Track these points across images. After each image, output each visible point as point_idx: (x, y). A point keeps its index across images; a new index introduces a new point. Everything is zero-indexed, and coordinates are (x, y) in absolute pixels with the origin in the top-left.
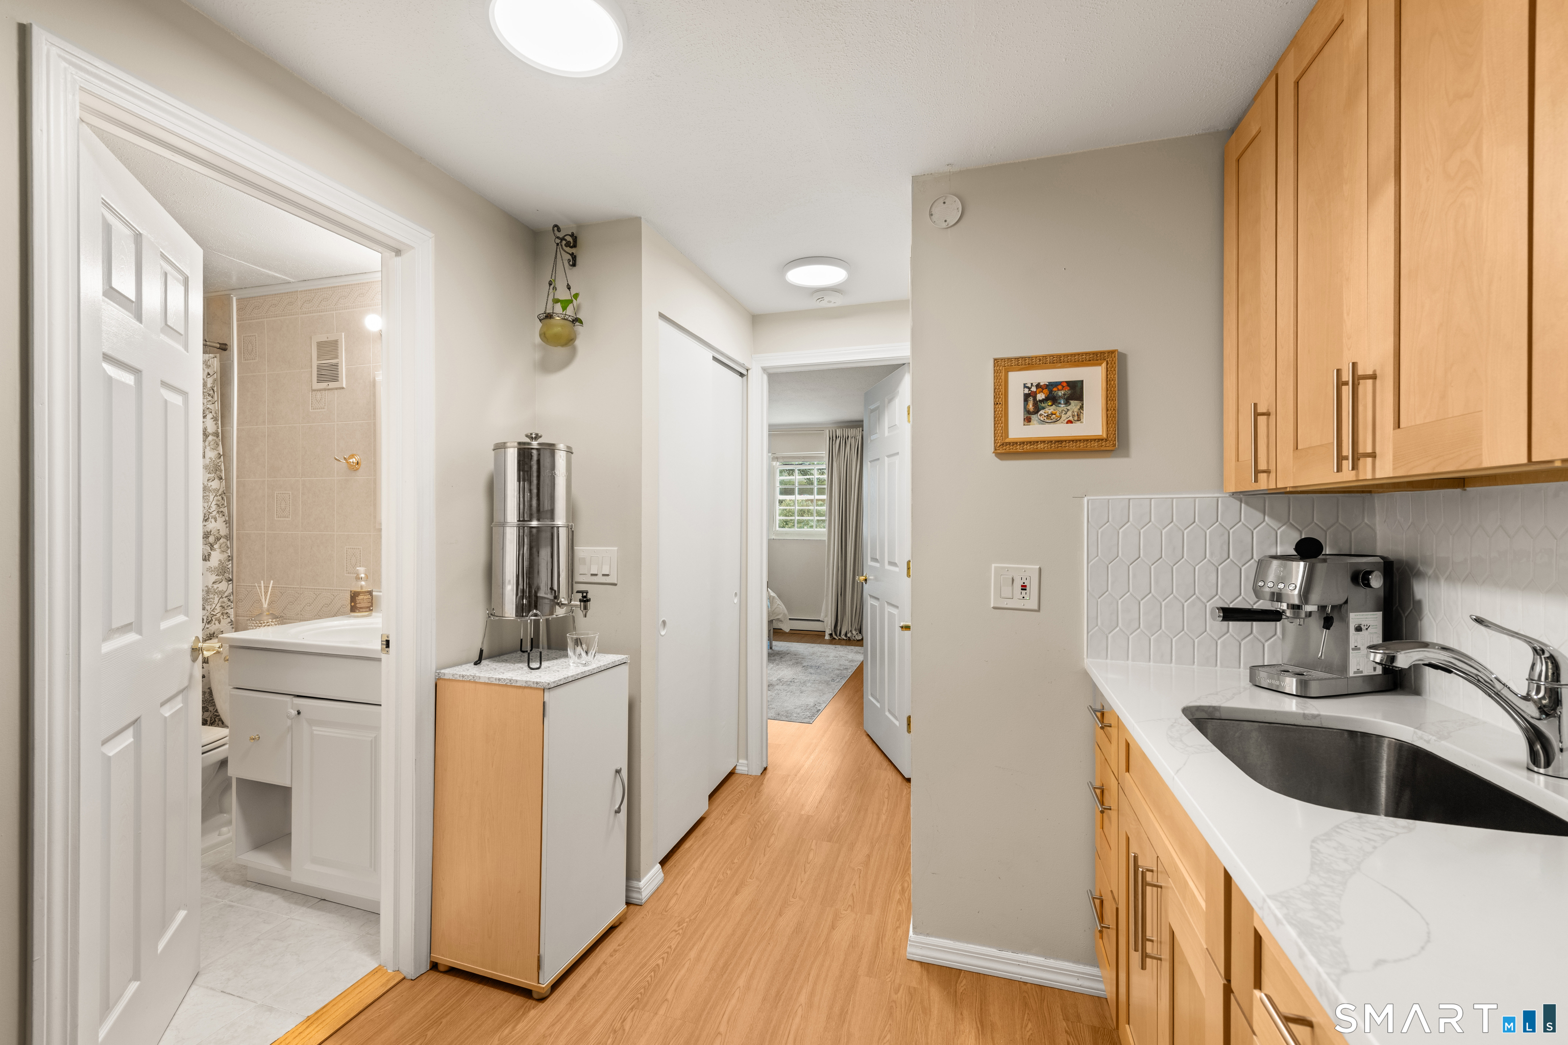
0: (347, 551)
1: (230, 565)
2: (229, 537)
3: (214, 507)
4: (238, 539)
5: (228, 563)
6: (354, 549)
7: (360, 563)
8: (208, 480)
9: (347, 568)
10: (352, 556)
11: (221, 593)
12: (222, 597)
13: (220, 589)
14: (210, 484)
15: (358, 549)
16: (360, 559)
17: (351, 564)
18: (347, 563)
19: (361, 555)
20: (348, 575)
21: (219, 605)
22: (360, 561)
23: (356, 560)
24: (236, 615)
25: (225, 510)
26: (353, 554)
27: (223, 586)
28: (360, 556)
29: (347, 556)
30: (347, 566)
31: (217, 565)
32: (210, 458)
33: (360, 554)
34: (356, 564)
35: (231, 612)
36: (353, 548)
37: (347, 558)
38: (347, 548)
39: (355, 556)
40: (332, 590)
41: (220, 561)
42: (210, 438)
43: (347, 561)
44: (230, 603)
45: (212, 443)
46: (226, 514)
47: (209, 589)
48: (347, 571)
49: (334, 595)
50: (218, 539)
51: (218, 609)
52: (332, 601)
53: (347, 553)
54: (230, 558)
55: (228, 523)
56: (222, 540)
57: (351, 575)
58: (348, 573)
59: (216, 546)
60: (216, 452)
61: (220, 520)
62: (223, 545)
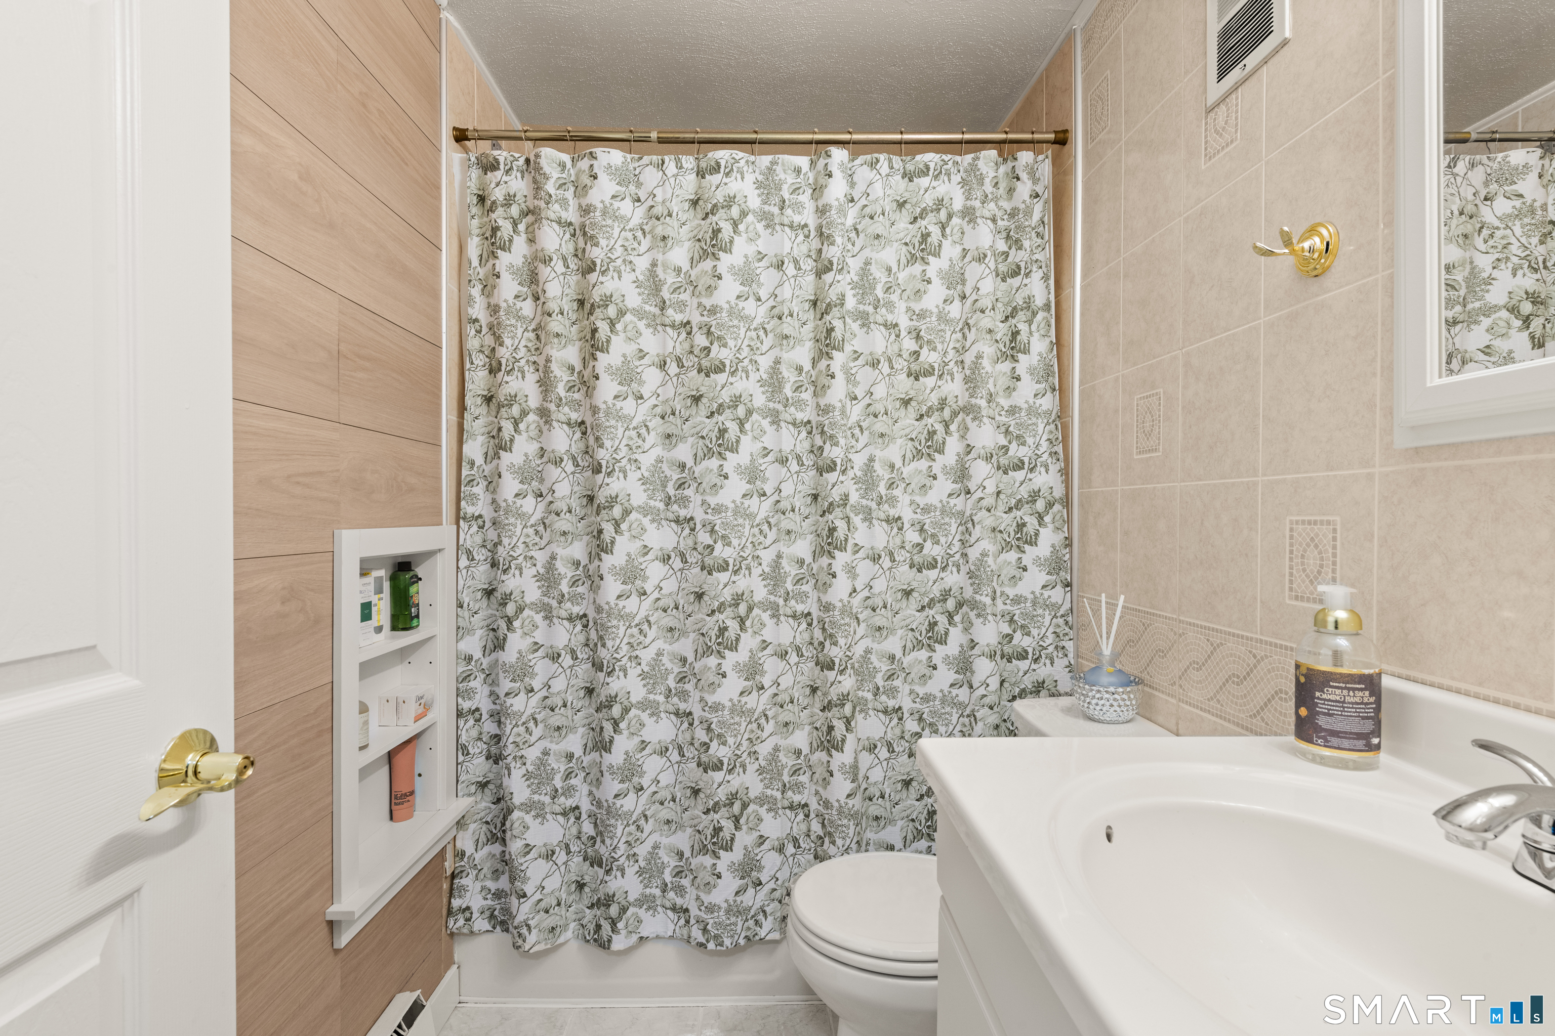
0: (1291, 530)
1: (1068, 556)
2: (1067, 501)
3: (1045, 445)
4: (1081, 505)
5: (1064, 552)
6: (1315, 523)
7: (1334, 571)
8: (1036, 395)
9: (1291, 582)
10: (1308, 545)
11: (1055, 607)
12: (1055, 616)
13: (1053, 600)
14: (1038, 402)
15: (1328, 522)
16: (1334, 555)
17: (1304, 570)
18: (1291, 568)
19: (1338, 543)
20: (1294, 603)
21: (1051, 630)
22: (1334, 563)
23: (1322, 559)
24: (1077, 656)
25: (1059, 449)
26: (1312, 539)
27: (1057, 595)
28: (1334, 547)
29: (1291, 545)
30: (1291, 574)
31: (1048, 554)
32: (1040, 354)
33: (1334, 539)
34: (1319, 572)
35: (1069, 645)
36: (1309, 523)
37: (1291, 552)
38: (1291, 522)
39: (1316, 546)
40: (1252, 639)
41: (1053, 546)
42: (1040, 316)
43: (1291, 559)
44: (1067, 630)
45: (1042, 325)
46: (1061, 456)
47: (1036, 598)
48: (1291, 589)
49: (1255, 656)
50: (1050, 505)
51: (1050, 638)
52: (1252, 670)
53: (1291, 537)
54: (1068, 542)
55: (1066, 472)
56: (1057, 507)
57: (1305, 605)
58: (1297, 598)
59: (1047, 519)
60: (1048, 340)
61: (1054, 468)
62: (1057, 517)
